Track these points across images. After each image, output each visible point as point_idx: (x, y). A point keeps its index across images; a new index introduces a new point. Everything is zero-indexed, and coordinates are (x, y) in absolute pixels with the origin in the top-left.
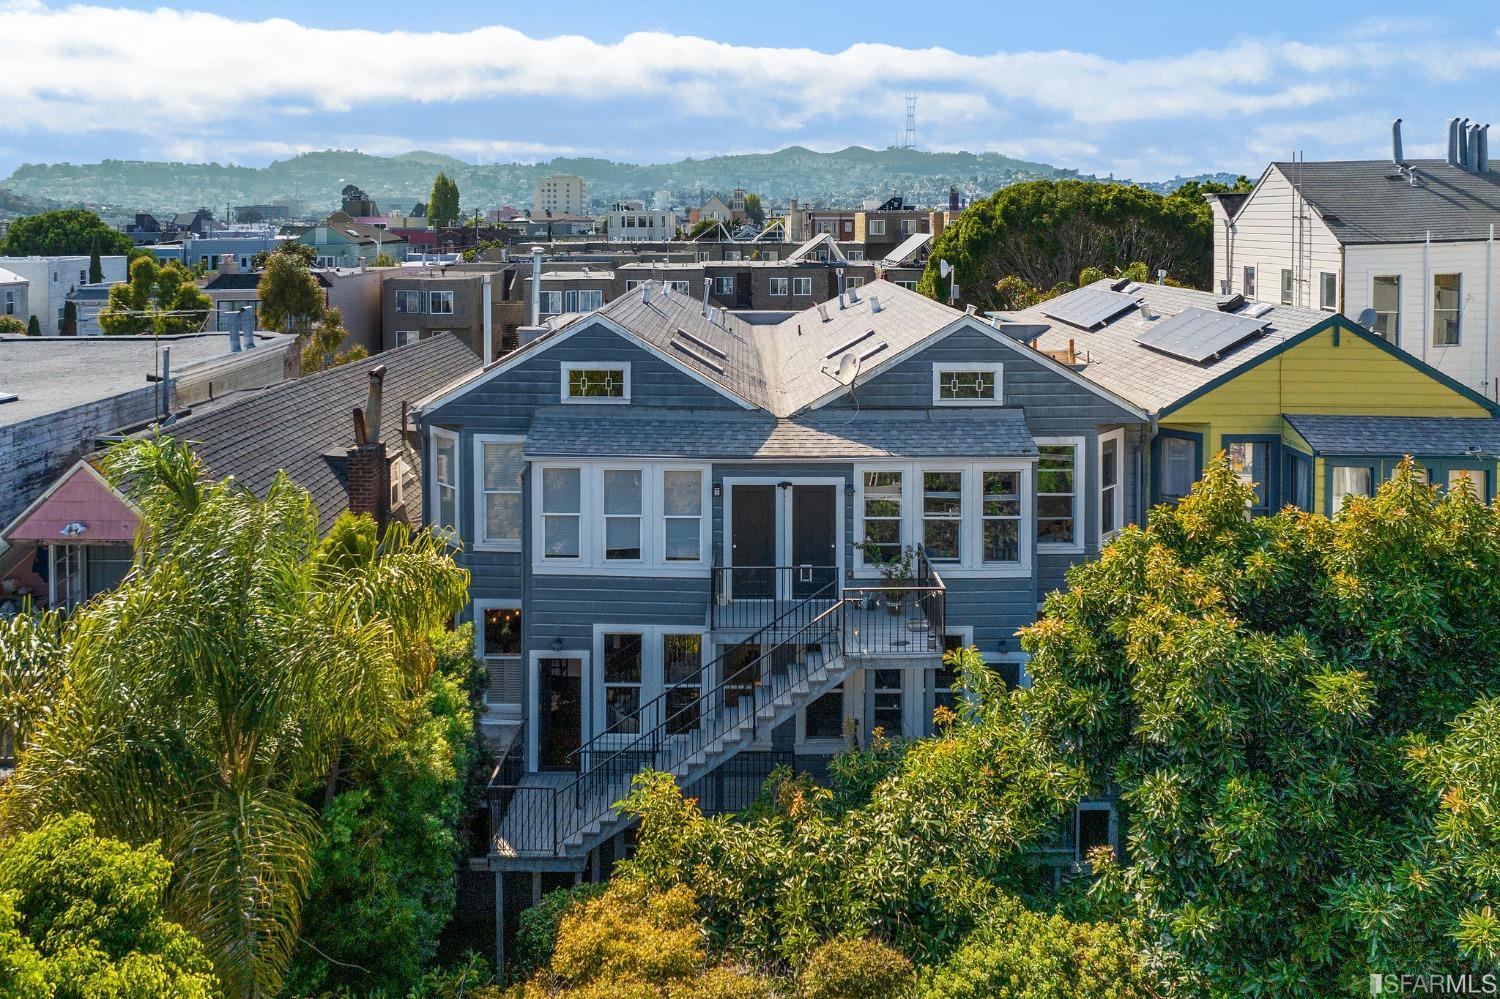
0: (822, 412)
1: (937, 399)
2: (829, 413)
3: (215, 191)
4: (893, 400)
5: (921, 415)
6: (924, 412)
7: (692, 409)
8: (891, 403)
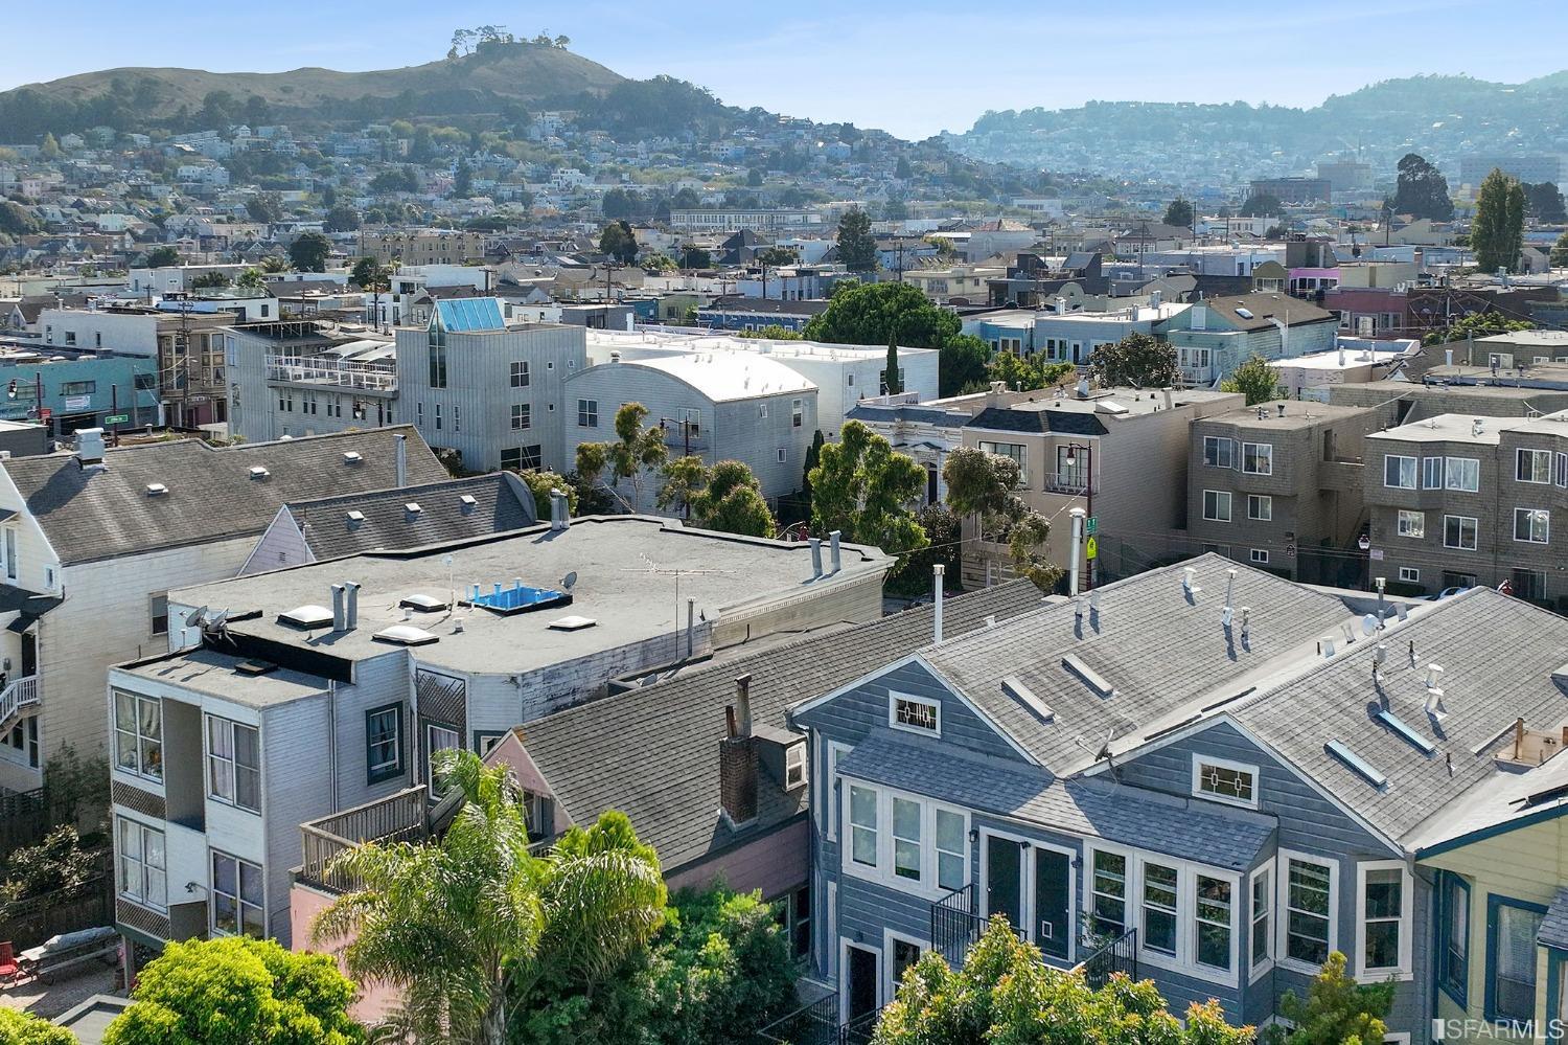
0: (1093, 779)
1: (1196, 789)
2: (1099, 782)
3: (1239, 146)
4: (1157, 783)
5: (1180, 803)
6: (1184, 800)
7: (988, 754)
8: (1155, 785)
